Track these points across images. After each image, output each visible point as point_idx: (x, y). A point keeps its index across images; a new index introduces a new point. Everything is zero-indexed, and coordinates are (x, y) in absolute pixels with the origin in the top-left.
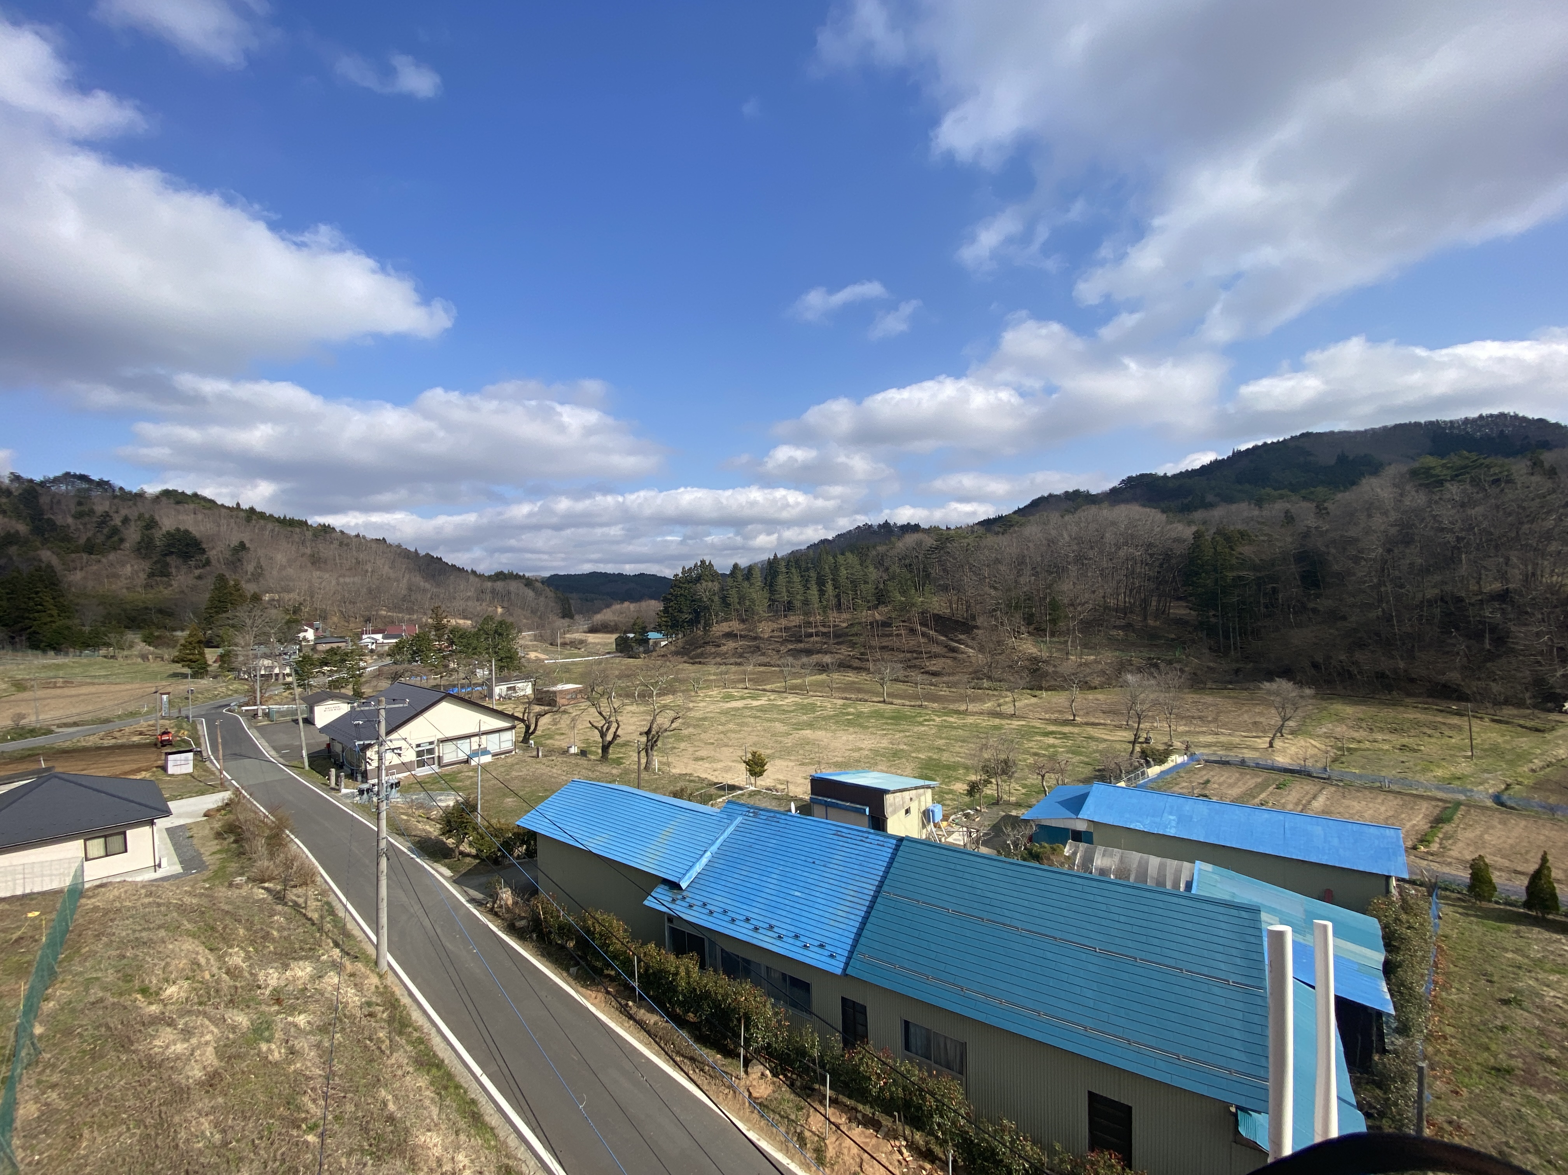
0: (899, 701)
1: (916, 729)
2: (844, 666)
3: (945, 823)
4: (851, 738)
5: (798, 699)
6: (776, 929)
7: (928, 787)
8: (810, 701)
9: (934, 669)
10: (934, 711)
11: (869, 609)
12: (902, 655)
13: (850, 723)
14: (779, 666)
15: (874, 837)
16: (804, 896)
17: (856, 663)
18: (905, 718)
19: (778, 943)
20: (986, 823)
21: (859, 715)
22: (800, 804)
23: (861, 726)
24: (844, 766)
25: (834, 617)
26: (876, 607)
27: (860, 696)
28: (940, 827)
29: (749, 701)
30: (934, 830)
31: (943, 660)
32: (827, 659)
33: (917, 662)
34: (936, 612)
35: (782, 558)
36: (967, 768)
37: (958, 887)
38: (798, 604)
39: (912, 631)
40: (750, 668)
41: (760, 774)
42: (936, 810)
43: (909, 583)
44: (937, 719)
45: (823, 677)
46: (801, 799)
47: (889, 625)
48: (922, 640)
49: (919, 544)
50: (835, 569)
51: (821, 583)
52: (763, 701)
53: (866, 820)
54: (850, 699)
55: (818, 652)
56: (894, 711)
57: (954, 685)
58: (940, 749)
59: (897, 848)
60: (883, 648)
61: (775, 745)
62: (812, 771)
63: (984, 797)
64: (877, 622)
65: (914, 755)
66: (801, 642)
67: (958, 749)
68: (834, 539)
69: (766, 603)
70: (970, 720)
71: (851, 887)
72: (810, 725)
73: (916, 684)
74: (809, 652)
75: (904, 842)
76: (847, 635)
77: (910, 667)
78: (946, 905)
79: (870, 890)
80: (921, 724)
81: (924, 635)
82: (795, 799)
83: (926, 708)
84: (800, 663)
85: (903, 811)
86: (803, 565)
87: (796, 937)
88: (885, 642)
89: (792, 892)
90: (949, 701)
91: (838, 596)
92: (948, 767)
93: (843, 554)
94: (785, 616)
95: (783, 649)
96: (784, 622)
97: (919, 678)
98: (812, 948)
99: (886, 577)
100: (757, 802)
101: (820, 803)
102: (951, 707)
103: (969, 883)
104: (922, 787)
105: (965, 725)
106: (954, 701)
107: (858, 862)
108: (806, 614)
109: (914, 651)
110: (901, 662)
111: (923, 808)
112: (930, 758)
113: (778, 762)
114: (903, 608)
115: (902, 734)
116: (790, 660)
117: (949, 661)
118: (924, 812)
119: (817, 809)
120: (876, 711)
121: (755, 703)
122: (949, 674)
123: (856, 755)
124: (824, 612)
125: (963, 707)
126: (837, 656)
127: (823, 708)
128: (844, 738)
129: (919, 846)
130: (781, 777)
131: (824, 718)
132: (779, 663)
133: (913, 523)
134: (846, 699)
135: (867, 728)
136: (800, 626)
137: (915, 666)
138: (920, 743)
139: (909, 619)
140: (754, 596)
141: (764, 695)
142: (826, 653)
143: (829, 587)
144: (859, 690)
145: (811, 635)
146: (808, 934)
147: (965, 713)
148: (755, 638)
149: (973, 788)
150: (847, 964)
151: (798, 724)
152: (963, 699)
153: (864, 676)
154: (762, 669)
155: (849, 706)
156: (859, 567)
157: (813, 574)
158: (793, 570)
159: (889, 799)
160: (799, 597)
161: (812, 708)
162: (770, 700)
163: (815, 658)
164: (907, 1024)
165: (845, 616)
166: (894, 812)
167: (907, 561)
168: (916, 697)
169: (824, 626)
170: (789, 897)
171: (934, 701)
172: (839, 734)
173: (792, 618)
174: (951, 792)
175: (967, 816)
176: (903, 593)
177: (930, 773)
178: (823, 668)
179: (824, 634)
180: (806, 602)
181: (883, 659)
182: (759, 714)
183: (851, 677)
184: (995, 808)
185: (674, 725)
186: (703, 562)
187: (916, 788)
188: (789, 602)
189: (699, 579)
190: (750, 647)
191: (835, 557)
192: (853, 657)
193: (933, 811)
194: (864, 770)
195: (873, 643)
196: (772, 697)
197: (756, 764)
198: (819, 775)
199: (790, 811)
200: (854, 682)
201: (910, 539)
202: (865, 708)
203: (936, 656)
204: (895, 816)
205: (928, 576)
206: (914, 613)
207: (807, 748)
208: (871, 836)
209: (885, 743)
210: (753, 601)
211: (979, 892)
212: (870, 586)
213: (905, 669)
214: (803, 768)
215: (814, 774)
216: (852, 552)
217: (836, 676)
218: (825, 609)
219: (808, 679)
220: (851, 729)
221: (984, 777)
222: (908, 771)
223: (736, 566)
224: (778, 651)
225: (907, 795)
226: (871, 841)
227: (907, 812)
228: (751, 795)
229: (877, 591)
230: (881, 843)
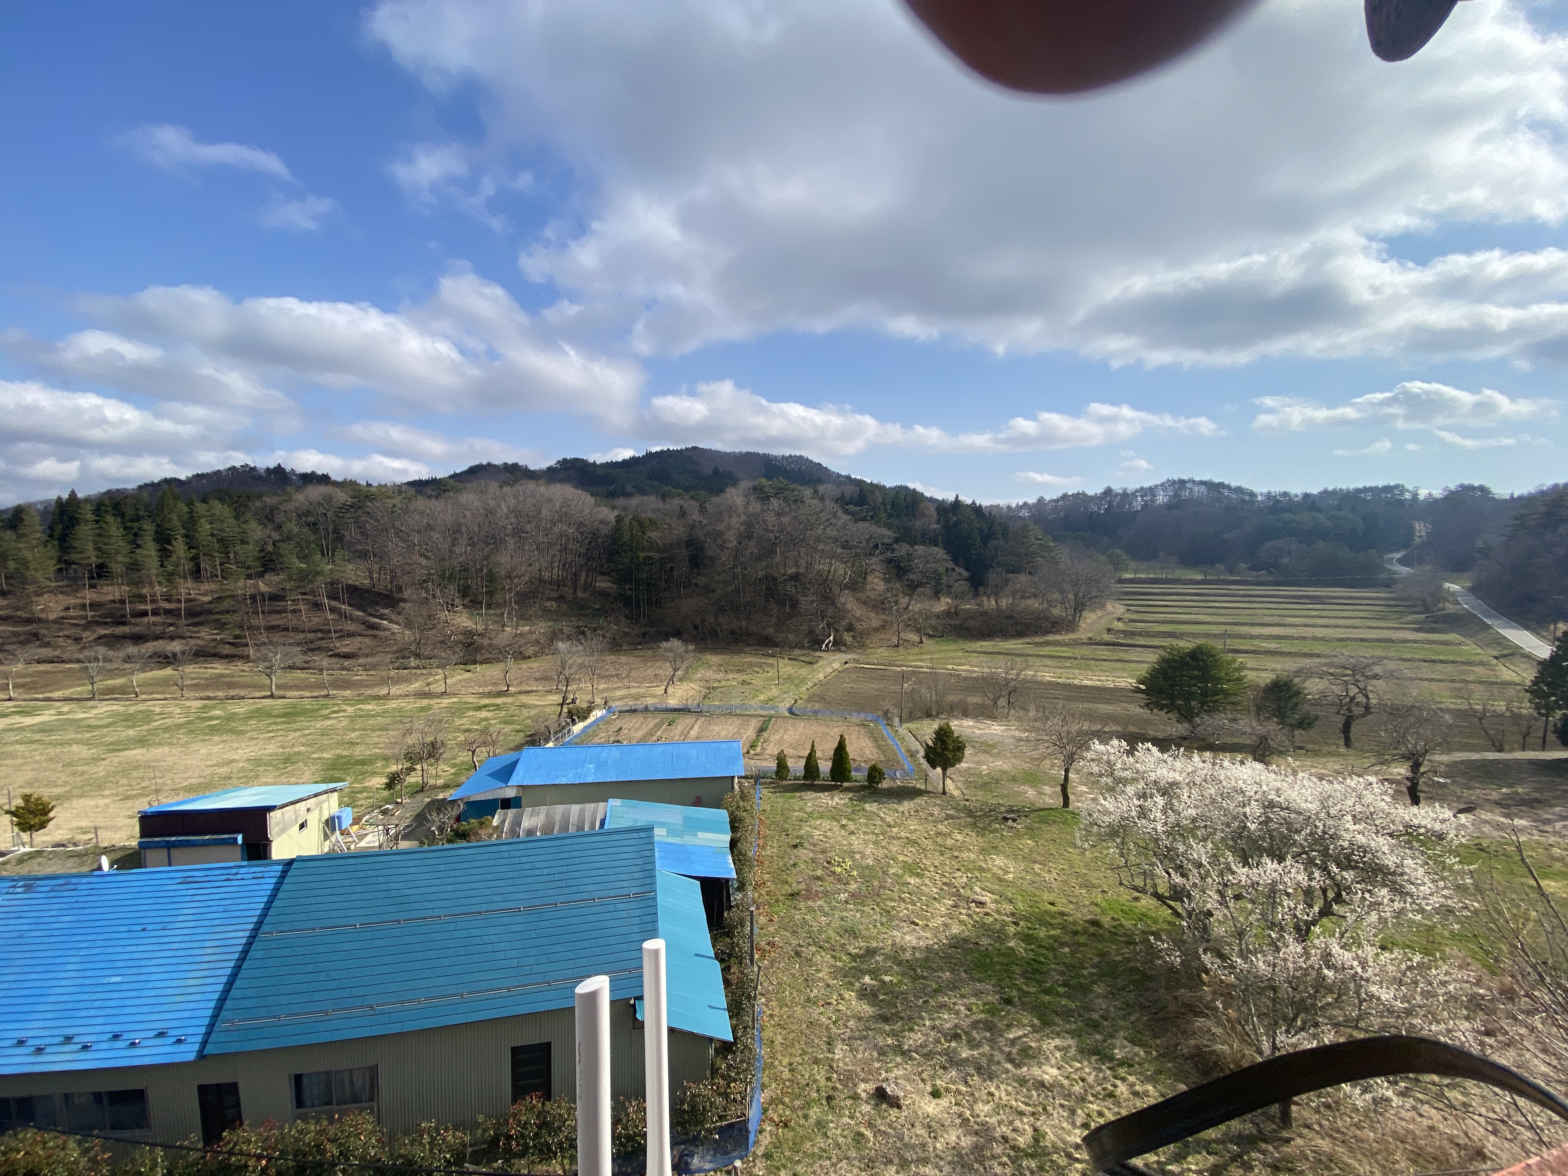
0: (296, 693)
1: (318, 725)
2: (202, 655)
3: (356, 827)
4: (215, 749)
5: (117, 707)
6: (76, 1039)
7: (334, 790)
8: (141, 707)
9: (346, 650)
10: (346, 700)
11: (249, 577)
12: (301, 636)
13: (214, 730)
14: (78, 661)
15: (250, 870)
16: (127, 979)
17: (227, 650)
18: (304, 713)
19: (84, 1055)
20: (408, 815)
21: (232, 717)
22: (118, 855)
23: (232, 731)
25: (186, 588)
26: (261, 575)
27: (232, 693)
28: (349, 834)
29: (18, 719)
30: (340, 838)
31: (360, 639)
32: (176, 646)
33: (323, 644)
34: (350, 582)
35: (87, 500)
36: (386, 759)
37: (369, 896)
38: (117, 567)
39: (317, 606)
40: (20, 667)
41: (42, 826)
42: (344, 815)
43: (313, 546)
44: (350, 709)
45: (168, 671)
46: (124, 848)
47: (282, 598)
48: (330, 616)
49: (329, 499)
50: (190, 522)
51: (163, 539)
52: (47, 716)
53: (238, 852)
54: (215, 698)
55: (157, 638)
56: (286, 706)
57: (374, 667)
58: (352, 744)
59: (284, 874)
60: (271, 628)
61: (71, 779)
62: (144, 805)
63: (406, 787)
64: (262, 595)
65: (315, 756)
66: (124, 624)
67: (376, 740)
68: (189, 481)
69: (52, 566)
70: (392, 704)
71: (208, 944)
72: (142, 742)
73: (321, 670)
74: (138, 639)
75: (295, 865)
76: (210, 612)
77: (312, 650)
78: (352, 921)
79: (241, 937)
80: (326, 717)
81: (333, 610)
82: (106, 851)
83: (334, 697)
84: (122, 654)
85: (297, 826)
86: (129, 511)
87: (116, 1037)
88: (275, 620)
89: (105, 981)
90: (366, 686)
91: (195, 559)
92: (363, 762)
93: (204, 501)
94: (93, 586)
95: (88, 636)
96: (89, 595)
97: (325, 663)
98: (145, 1043)
99: (276, 536)
100: (35, 868)
101: (158, 846)
102: (369, 692)
103: (383, 887)
104: (326, 792)
105: (386, 711)
106: (373, 686)
107: (221, 909)
108: (137, 583)
109: (320, 631)
110: (298, 644)
111: (326, 816)
112: (339, 757)
113: (77, 803)
114: (304, 577)
115: (299, 733)
116: (101, 651)
117: (367, 640)
118: (327, 821)
119: (150, 855)
120: (258, 710)
121: (28, 721)
122: (367, 656)
123: (224, 770)
124: (169, 581)
125: (384, 691)
126: (192, 642)
127: (170, 715)
128: (204, 751)
129: (316, 864)
130: (84, 823)
131: (167, 729)
132: (81, 656)
133: (320, 473)
134: (208, 698)
135: (243, 732)
136: (122, 602)
137: (319, 649)
138: (326, 741)
139: (312, 592)
140: (29, 555)
141: (48, 708)
142: (172, 638)
143: (179, 547)
144: (231, 685)
145: (144, 614)
146: (136, 1027)
147: (387, 697)
148: (29, 621)
149: (393, 781)
150: (204, 1043)
151: (118, 742)
152: (385, 681)
153: (240, 665)
154: (42, 667)
155: (214, 707)
156: (233, 522)
157: (148, 527)
158: (110, 519)
159: (273, 818)
160: (119, 558)
161: (148, 717)
162: (60, 713)
163: (150, 647)
164: (298, 1078)
165: (206, 587)
166: (283, 830)
167: (311, 519)
168: (322, 686)
169: (169, 601)
170: (100, 988)
171: (345, 688)
172: (195, 747)
173: (105, 589)
174: (365, 789)
175: (384, 812)
176: (304, 558)
177: (337, 774)
178: (167, 660)
179: (168, 612)
180: (134, 567)
181: (271, 643)
182: (37, 737)
183: (218, 668)
184: (419, 797)
187: (316, 795)
188: (101, 566)
190: (18, 634)
191: (190, 503)
192: (223, 642)
193: (339, 818)
194: (237, 788)
195: (255, 622)
196: (65, 709)
197: (34, 813)
198: (156, 807)
199: (100, 868)
200: (222, 676)
201: (315, 492)
202: (240, 708)
203: (350, 635)
204: (284, 836)
205: (340, 538)
206: (320, 585)
207: (135, 774)
208: (242, 871)
209: (272, 748)
210: (24, 563)
211: (394, 893)
212: (251, 549)
213: (305, 653)
214: (130, 803)
215: (146, 808)
216: (222, 500)
217: (190, 669)
218: (170, 577)
219: (138, 678)
220: (217, 738)
221: (408, 765)
222: (307, 776)
224: (78, 639)
225: (302, 806)
226: (245, 876)
227: (302, 826)
228: (22, 860)
229: (263, 554)
230: (260, 875)
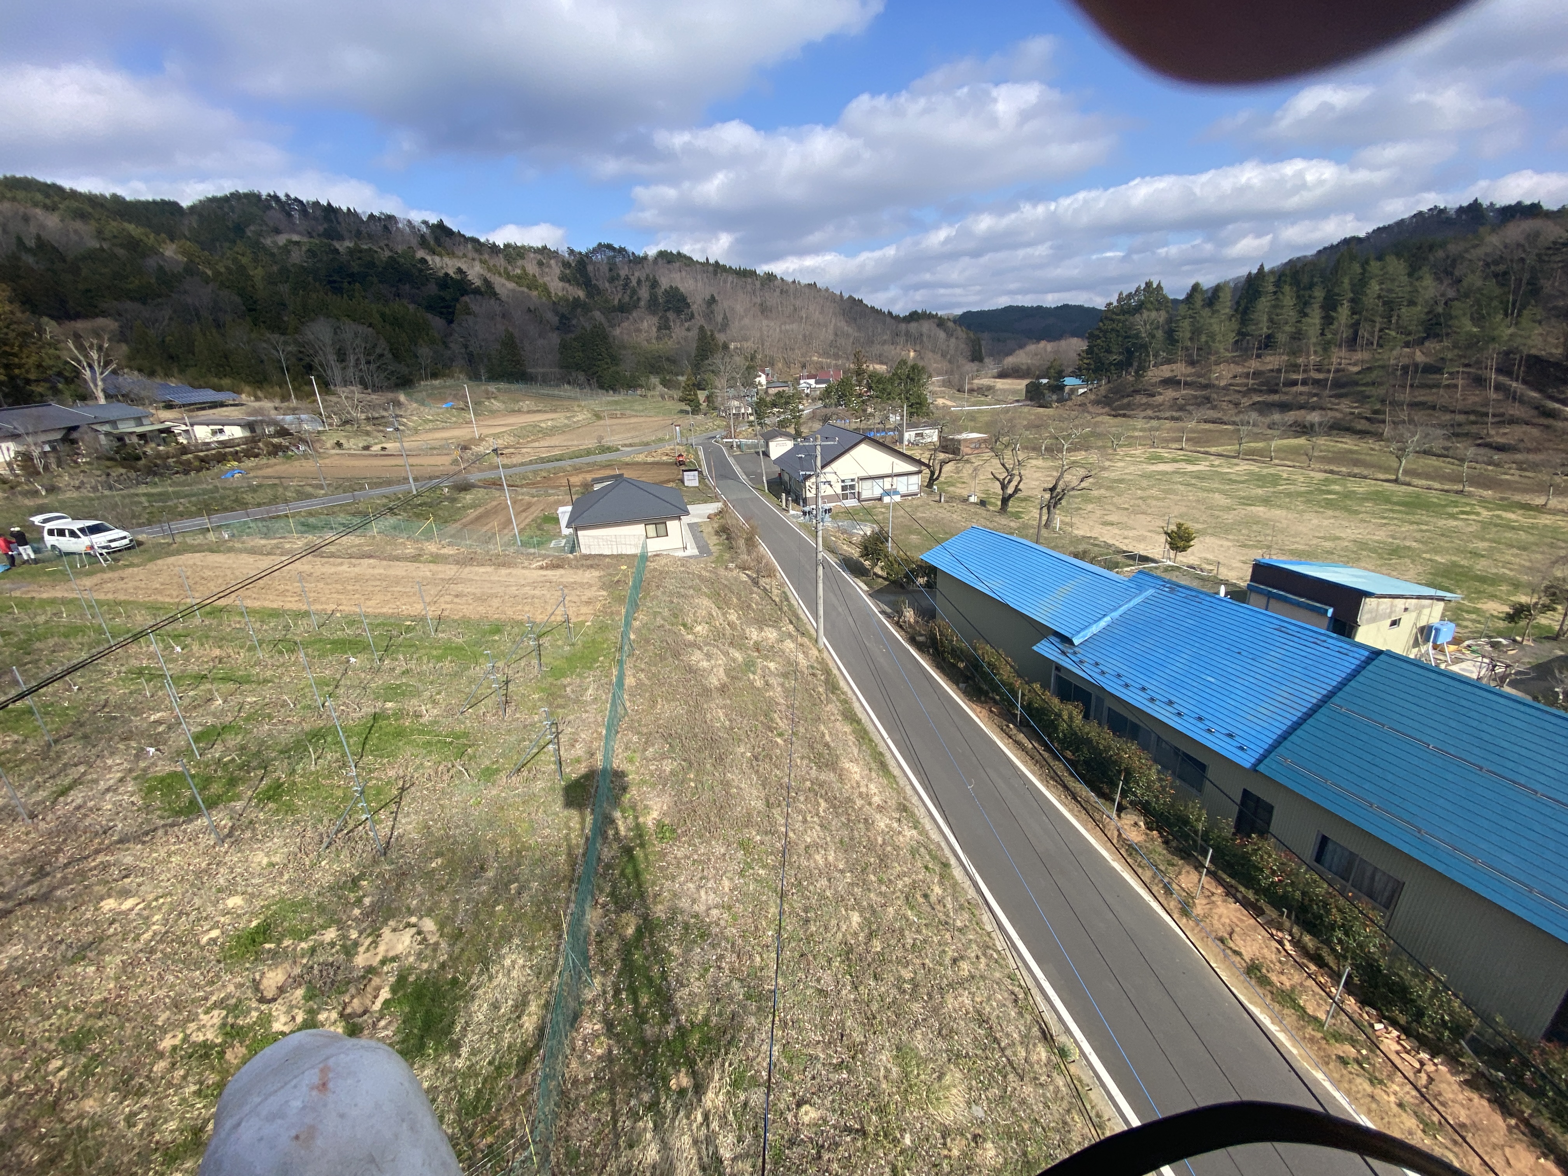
0: (1424, 482)
1: (1441, 523)
2: (1338, 428)
3: (1453, 648)
4: (1326, 522)
5: (1254, 468)
6: (1175, 706)
7: (1440, 599)
8: (1272, 471)
9: (1501, 440)
10: (1483, 501)
11: (1407, 345)
12: (1448, 417)
13: (1329, 504)
14: (1234, 423)
15: (1334, 641)
16: (1219, 683)
17: (1362, 425)
18: (1426, 506)
19: (1176, 719)
20: (1526, 660)
21: (1348, 495)
22: (1230, 589)
23: (1346, 509)
24: (1309, 556)
25: (1340, 357)
26: (1420, 342)
27: (1356, 470)
28: (1442, 651)
29: (1182, 465)
30: (1431, 651)
31: (1526, 428)
32: (1314, 417)
33: (1474, 429)
34: (1534, 352)
35: (1272, 272)
36: (1517, 586)
37: (1453, 724)
38: (1282, 337)
39: (1479, 381)
40: (1192, 425)
41: (1184, 549)
42: (1444, 629)
43: (1495, 303)
44: (1485, 513)
45: (1302, 441)
46: (1234, 585)
47: (1439, 370)
48: (1493, 395)
49: (1533, 237)
50: (1360, 285)
51: (1330, 305)
52: (1202, 467)
53: (1326, 622)
54: (1337, 473)
55: (1301, 407)
56: (1409, 495)
57: (1535, 467)
58: (1475, 554)
59: (1369, 661)
60: (1413, 405)
61: (1209, 520)
62: (1257, 555)
63: (1534, 627)
64: (1416, 365)
65: (1427, 556)
66: (1276, 392)
67: (1509, 558)
68: (1369, 237)
69: (1232, 337)
70: (1545, 520)
71: (1284, 688)
72: (1266, 501)
73: (1462, 460)
74: (1284, 407)
75: (1382, 657)
76: (1356, 384)
77: (1456, 435)
78: (1425, 739)
79: (1314, 697)
80: (1453, 516)
81: (1498, 387)
82: (1226, 583)
83: (1470, 495)
84: (1267, 420)
85: (1389, 622)
86: (1305, 279)
87: (1200, 719)
88: (1422, 396)
89: (1204, 677)
90: (1516, 490)
91: (1355, 326)
92: (1483, 580)
93: (1380, 258)
94: (1259, 356)
95: (1246, 402)
96: (1254, 365)
97: (1471, 452)
98: (1217, 734)
99: (1451, 293)
100: (1174, 577)
101: (1260, 592)
102: (1518, 497)
103: (1475, 724)
104: (1431, 598)
105: (1533, 527)
106: (1526, 490)
107: (1304, 665)
108: (1294, 353)
109: (1473, 412)
110: (1443, 426)
111: (1423, 623)
112: (1455, 564)
113: (1209, 540)
114: (1473, 343)
115: (1415, 527)
116: (1254, 416)
117: (1535, 432)
118: (1422, 629)
119: (1253, 597)
120: (1377, 493)
121: (1190, 468)
122: (1529, 451)
123: (1328, 545)
124: (1325, 350)
125: (1540, 501)
126: (1330, 414)
127: (1293, 482)
128: (1315, 521)
129: (1405, 665)
130: (1210, 557)
131: (1289, 495)
132: (1237, 419)
133: (1528, 202)
134: (1332, 472)
135: (1357, 512)
136: (1279, 371)
137: (1467, 435)
138: (1443, 542)
139: (1478, 362)
140: (1216, 328)
141: (1206, 460)
142: (1313, 409)
143: (1343, 314)
144: (1356, 463)
145: (1294, 383)
146: (1214, 720)
147: (1541, 509)
148: (1206, 387)
149: (1519, 613)
150: (1259, 761)
151: (1248, 498)
152: (1542, 488)
153: (1371, 443)
154: (1208, 426)
155: (1334, 482)
156: (1405, 279)
157: (1319, 294)
158: (1287, 288)
159: (1368, 604)
160: (1287, 328)
161: (1275, 480)
162: (1212, 466)
163: (1291, 416)
164: (1324, 839)
165: (1359, 356)
166: (1373, 620)
167: (1502, 268)
168: (1457, 479)
169: (1319, 371)
170: (1199, 680)
171: (1487, 487)
172: (1307, 516)
173: (1268, 359)
174: (1476, 611)
175: (1494, 645)
176: (1478, 319)
177: (1446, 583)
178: (1304, 430)
179: (1316, 382)
180: (1297, 336)
181: (1411, 421)
182: (1193, 481)
183: (1348, 443)
184: (1548, 645)
185: (1083, 485)
186: (1149, 284)
187: (1419, 597)
188: (1269, 337)
189: (1140, 306)
190: (1196, 397)
191: (1365, 264)
192: (1360, 416)
193: (1438, 630)
194: (1335, 564)
195: (1400, 397)
196: (1216, 463)
197: (1180, 537)
198: (1267, 560)
199: (1218, 593)
200: (1351, 452)
201: (1515, 231)
202: (1361, 487)
203: (1513, 421)
204: (1373, 626)
205: (1534, 291)
206: (1492, 356)
207: (1255, 527)
208: (1330, 641)
209: (1381, 535)
210: (1212, 336)
211: (1486, 737)
212: (1419, 311)
213: (1448, 438)
214: (1245, 551)
215: (1259, 558)
216: (1399, 255)
217: (1322, 441)
218: (1326, 347)
219: (1274, 444)
220: (1330, 513)
221: (1545, 600)
222: (1412, 573)
223: (1196, 288)
224: (1237, 404)
225: (1400, 603)
226: (1331, 647)
227: (1394, 623)
228: (1167, 569)
229: (1430, 316)
230: (1345, 651)
